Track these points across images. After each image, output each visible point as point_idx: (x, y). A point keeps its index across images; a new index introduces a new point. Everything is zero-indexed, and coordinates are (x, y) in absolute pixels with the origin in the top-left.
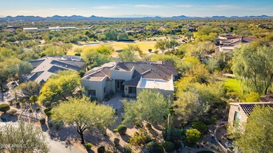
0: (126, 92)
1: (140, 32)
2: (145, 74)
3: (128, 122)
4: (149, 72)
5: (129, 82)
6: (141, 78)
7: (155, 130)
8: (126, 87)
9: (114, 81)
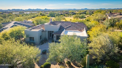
0: (55, 39)
1: (66, 14)
2: (67, 28)
3: (51, 60)
4: (70, 26)
5: (57, 33)
6: (65, 30)
7: (74, 66)
8: (55, 35)
9: (47, 32)
